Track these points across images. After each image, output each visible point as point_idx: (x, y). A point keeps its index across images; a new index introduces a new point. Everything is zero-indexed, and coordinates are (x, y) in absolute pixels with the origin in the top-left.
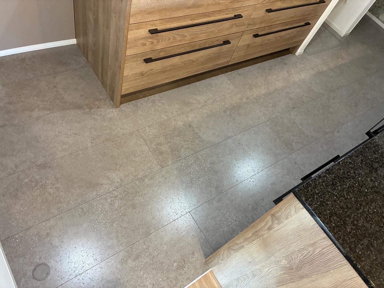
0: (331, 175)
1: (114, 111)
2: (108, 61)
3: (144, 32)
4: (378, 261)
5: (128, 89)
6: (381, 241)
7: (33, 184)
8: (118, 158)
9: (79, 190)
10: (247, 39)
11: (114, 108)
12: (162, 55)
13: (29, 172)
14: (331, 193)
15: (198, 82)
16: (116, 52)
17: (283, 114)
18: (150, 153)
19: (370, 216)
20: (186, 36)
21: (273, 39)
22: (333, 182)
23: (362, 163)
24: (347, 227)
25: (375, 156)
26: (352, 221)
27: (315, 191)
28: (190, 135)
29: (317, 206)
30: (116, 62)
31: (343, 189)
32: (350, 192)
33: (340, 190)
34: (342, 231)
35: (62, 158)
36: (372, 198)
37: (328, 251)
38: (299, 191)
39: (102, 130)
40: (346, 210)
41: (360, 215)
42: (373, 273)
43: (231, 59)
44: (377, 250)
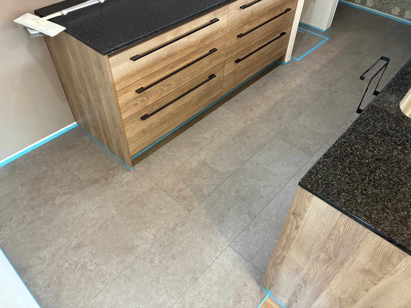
0: (330, 158)
1: (129, 174)
2: (109, 131)
3: (132, 94)
4: (397, 220)
5: (135, 149)
6: (395, 201)
7: (73, 267)
8: (145, 216)
9: (117, 258)
10: (231, 67)
11: (128, 171)
12: (156, 108)
13: (66, 256)
14: (333, 174)
15: (200, 121)
16: (113, 120)
17: (291, 123)
18: (174, 201)
19: (377, 183)
20: (171, 85)
21: (255, 59)
22: (333, 164)
23: (356, 139)
24: (357, 199)
25: (367, 128)
26: (360, 192)
27: (319, 177)
28: (207, 172)
29: (324, 189)
30: (116, 129)
31: (344, 167)
32: (352, 167)
33: (342, 169)
34: (353, 203)
35: (94, 234)
36: (374, 166)
37: (349, 227)
38: (303, 181)
39: (123, 196)
40: (352, 184)
41: (367, 184)
42: (395, 232)
43: (223, 90)
44: (393, 210)
